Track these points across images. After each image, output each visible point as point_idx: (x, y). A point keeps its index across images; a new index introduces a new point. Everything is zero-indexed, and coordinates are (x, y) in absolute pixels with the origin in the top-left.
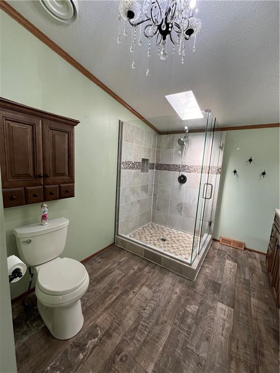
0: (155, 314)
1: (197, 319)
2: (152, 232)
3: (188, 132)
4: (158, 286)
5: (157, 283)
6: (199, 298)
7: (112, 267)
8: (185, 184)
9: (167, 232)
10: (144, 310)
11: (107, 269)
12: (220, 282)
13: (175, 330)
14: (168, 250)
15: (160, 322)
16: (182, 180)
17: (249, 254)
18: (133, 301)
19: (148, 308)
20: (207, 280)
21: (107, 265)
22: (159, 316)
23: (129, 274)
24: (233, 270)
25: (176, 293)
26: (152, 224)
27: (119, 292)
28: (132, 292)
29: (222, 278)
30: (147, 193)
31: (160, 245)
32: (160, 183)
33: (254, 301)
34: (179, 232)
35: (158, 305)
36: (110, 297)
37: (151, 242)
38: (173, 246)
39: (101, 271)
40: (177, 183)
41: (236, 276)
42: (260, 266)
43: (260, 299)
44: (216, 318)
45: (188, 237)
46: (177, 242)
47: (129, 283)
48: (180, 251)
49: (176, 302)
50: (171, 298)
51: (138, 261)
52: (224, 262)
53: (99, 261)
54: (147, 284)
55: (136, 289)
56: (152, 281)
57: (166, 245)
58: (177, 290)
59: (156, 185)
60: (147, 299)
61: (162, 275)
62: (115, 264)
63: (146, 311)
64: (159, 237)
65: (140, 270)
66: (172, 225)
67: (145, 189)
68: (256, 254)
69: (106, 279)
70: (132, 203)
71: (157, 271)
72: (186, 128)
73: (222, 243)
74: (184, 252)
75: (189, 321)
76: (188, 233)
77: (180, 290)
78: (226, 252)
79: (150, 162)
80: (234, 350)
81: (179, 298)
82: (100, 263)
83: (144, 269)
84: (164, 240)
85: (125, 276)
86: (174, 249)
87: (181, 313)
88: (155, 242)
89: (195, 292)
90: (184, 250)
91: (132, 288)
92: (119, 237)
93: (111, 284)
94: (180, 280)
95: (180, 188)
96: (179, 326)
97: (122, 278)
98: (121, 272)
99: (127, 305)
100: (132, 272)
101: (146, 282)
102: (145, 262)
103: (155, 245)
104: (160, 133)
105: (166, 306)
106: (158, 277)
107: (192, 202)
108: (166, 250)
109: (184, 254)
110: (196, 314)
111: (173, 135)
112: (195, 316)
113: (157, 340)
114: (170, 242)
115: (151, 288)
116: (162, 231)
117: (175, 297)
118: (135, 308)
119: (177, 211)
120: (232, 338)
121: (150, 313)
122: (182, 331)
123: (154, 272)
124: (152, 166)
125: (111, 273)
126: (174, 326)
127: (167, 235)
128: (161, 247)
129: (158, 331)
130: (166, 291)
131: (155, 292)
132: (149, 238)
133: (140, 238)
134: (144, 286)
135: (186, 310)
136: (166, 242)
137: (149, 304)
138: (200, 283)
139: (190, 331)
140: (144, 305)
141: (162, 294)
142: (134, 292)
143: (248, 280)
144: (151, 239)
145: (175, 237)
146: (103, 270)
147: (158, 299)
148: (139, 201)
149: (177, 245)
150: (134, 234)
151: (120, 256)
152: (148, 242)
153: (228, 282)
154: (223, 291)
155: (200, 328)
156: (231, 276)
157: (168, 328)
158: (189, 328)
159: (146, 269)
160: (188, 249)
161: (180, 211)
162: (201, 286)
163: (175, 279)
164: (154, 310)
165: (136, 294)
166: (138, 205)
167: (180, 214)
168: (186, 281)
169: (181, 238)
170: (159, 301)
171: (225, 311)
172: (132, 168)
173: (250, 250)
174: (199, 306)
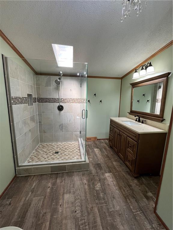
0: (84, 208)
1: (104, 191)
2: (45, 150)
3: (62, 76)
4: (73, 187)
5: (72, 186)
6: (97, 178)
7: (27, 199)
8: (63, 111)
9: (56, 146)
10: (76, 212)
11: (24, 204)
12: (99, 163)
13: (100, 207)
14: (64, 158)
15: (90, 211)
16: (61, 108)
17: (100, 142)
18: (64, 212)
19: (77, 208)
20: (94, 165)
21: (21, 200)
22: (87, 207)
23: (48, 194)
24: (100, 153)
25: (86, 184)
26: (41, 144)
27: (48, 216)
28: (59, 206)
29: (98, 160)
30: (35, 122)
31: (57, 157)
32: (43, 112)
33: (114, 163)
34: (63, 143)
35: (81, 200)
36: (43, 228)
37: (49, 158)
38: (66, 154)
39: (18, 211)
40: (57, 111)
41: (102, 155)
42: (106, 145)
43: (116, 161)
44: (110, 184)
45: (70, 144)
46: (66, 150)
47: (52, 200)
48: (71, 155)
49: (89, 189)
50: (85, 189)
51: (48, 178)
52: (94, 151)
53: (8, 203)
54: (65, 191)
55: (61, 201)
56: (68, 187)
57: (61, 156)
58: (85, 181)
59: (40, 115)
60: (72, 203)
61: (71, 178)
62: (28, 194)
63: (77, 212)
64: (52, 152)
65: (54, 184)
66: (57, 140)
67: (32, 119)
68: (102, 140)
69: (28, 214)
70: (25, 133)
71: (66, 177)
72: (61, 72)
73: (88, 141)
74: (74, 155)
75: (102, 195)
76: (69, 142)
77: (86, 180)
78: (91, 145)
79: (33, 96)
80: (124, 193)
81: (89, 185)
82: (10, 204)
83: (56, 181)
84: (57, 153)
85: (45, 198)
86: (67, 156)
87: (95, 194)
88: (52, 157)
89: (93, 176)
90: (73, 154)
91: (57, 204)
92: (21, 168)
93: (37, 215)
94: (82, 174)
95: (59, 114)
96: (100, 203)
97: (43, 201)
98: (39, 198)
99: (62, 220)
100: (49, 190)
101: (64, 191)
102: (54, 176)
103: (54, 159)
104: (37, 73)
105: (86, 197)
106: (69, 181)
107: (69, 122)
108: (63, 158)
109: (75, 156)
110: (101, 188)
111: (49, 76)
112: (102, 190)
113: (96, 224)
114: (62, 152)
115: (70, 192)
116: (51, 146)
117: (86, 187)
118: (69, 216)
119: (60, 130)
120: (120, 188)
121: (80, 211)
122: (102, 205)
123: (65, 179)
124: (35, 100)
125: (30, 205)
126: (98, 206)
127: (57, 148)
128: (59, 158)
129: (92, 219)
130: (80, 187)
131: (74, 193)
132: (46, 157)
133: (38, 159)
134: (65, 194)
135: (96, 190)
136: (59, 154)
137: (76, 205)
138: (92, 169)
139: (105, 201)
140: (73, 208)
141: (79, 191)
142: (61, 205)
143: (107, 155)
144: (48, 156)
145: (63, 148)
146: (19, 208)
147: (79, 197)
148: (30, 130)
149: (68, 152)
150: (32, 158)
151: (29, 183)
152: (47, 159)
153: (102, 160)
154: (103, 167)
155: (108, 194)
156: (101, 157)
157: (96, 211)
158: (104, 199)
159: (58, 181)
160: (75, 152)
161: (62, 129)
162: (94, 171)
163: (80, 175)
164: (81, 206)
165: (63, 206)
166: (30, 134)
167: (62, 131)
168: (85, 172)
169: (66, 147)
170: (80, 197)
171: (110, 176)
172: (21, 103)
173: (99, 140)
174: (100, 183)
